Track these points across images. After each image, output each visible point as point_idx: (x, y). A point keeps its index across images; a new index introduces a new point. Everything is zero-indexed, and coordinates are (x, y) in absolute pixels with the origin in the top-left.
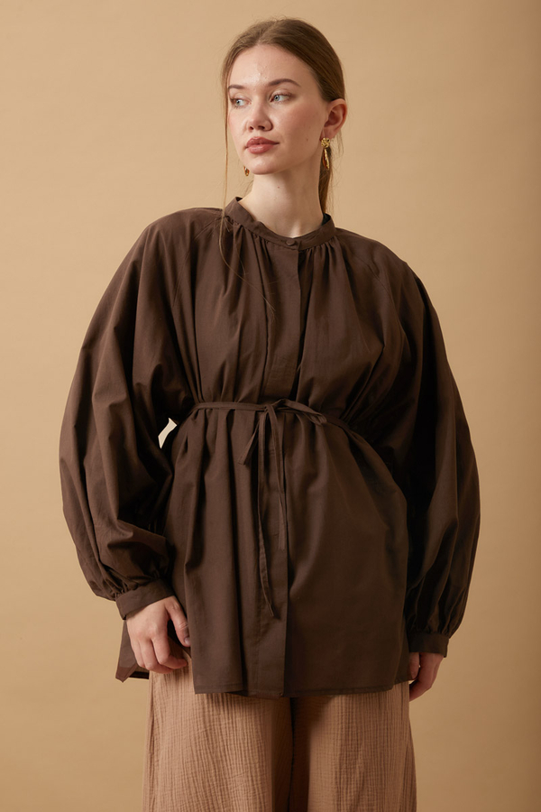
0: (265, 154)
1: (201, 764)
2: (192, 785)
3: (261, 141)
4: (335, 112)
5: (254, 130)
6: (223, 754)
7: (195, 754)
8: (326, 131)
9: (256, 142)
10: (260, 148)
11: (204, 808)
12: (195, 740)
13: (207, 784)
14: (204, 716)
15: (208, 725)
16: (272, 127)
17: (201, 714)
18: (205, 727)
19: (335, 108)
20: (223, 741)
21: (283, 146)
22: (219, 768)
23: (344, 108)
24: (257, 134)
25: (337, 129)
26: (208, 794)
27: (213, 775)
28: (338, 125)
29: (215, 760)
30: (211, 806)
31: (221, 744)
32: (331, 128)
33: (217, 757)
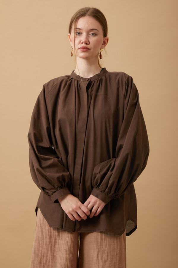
0: (86, 52)
1: (46, 246)
2: (42, 253)
3: (85, 48)
4: (105, 41)
5: (83, 44)
6: (54, 244)
7: (45, 242)
8: (102, 46)
9: (84, 48)
10: (85, 50)
11: (45, 260)
12: (45, 238)
13: (47, 253)
14: (49, 231)
15: (50, 234)
16: (89, 43)
17: (48, 230)
18: (49, 234)
19: (105, 40)
20: (54, 239)
21: (92, 50)
22: (52, 248)
23: (108, 40)
24: (84, 45)
25: (105, 46)
26: (47, 256)
27: (49, 250)
28: (105, 45)
29: (51, 245)
30: (47, 260)
31: (53, 240)
32: (103, 45)
33: (51, 244)
